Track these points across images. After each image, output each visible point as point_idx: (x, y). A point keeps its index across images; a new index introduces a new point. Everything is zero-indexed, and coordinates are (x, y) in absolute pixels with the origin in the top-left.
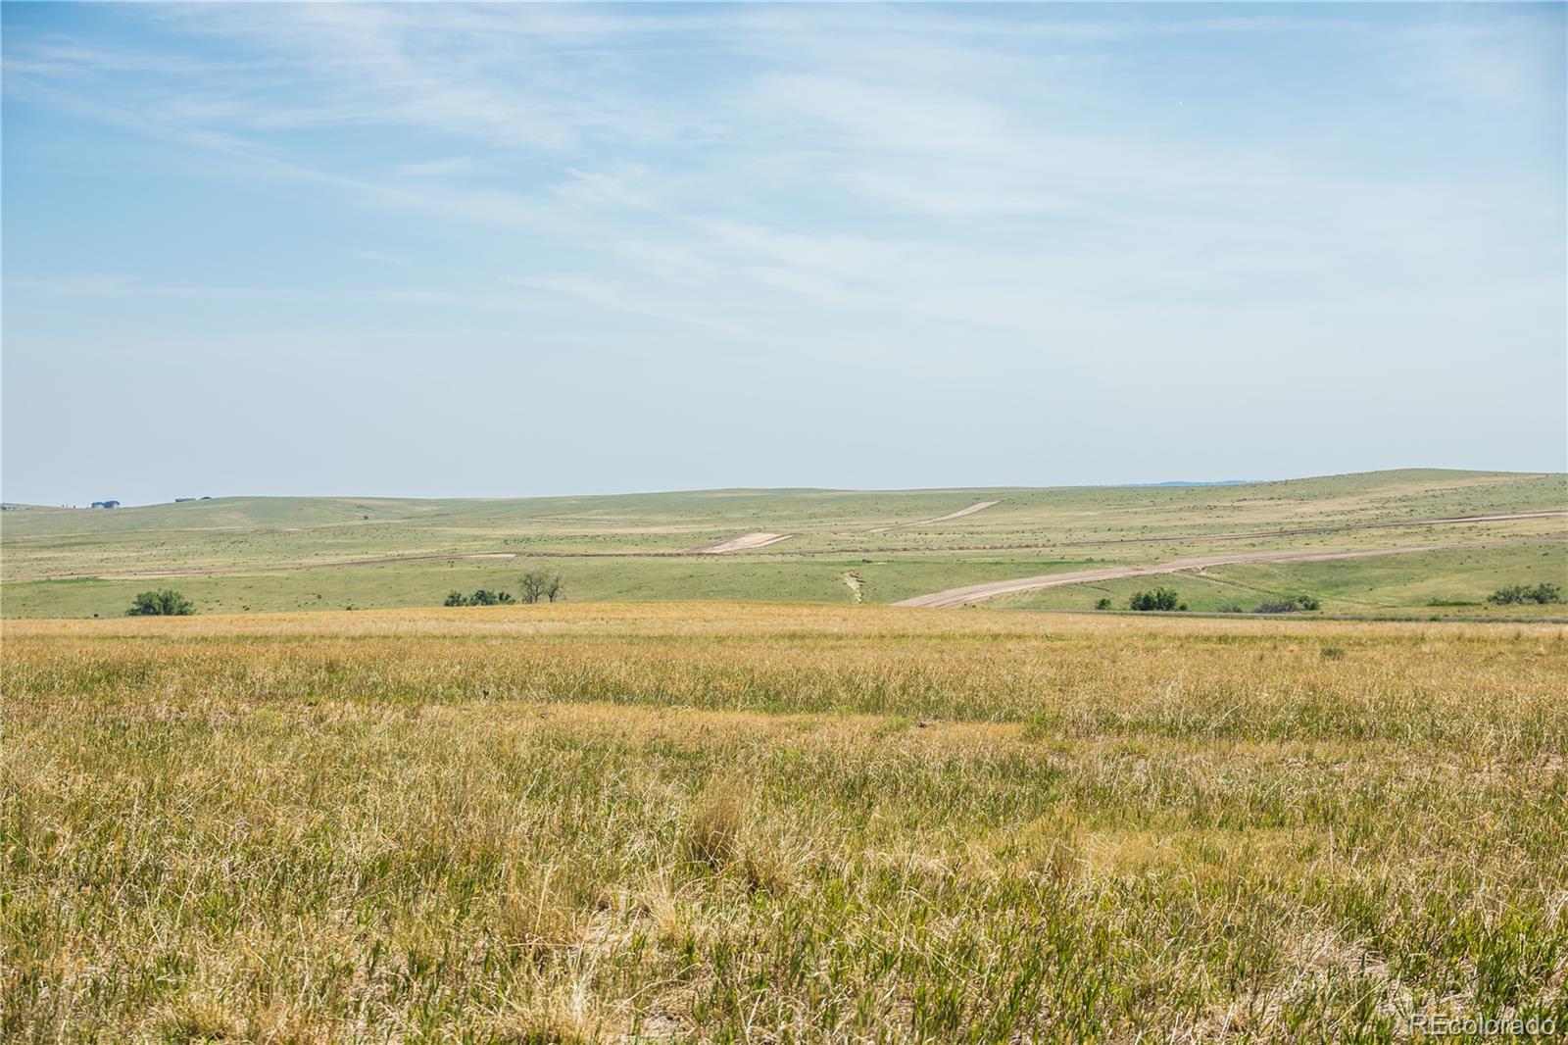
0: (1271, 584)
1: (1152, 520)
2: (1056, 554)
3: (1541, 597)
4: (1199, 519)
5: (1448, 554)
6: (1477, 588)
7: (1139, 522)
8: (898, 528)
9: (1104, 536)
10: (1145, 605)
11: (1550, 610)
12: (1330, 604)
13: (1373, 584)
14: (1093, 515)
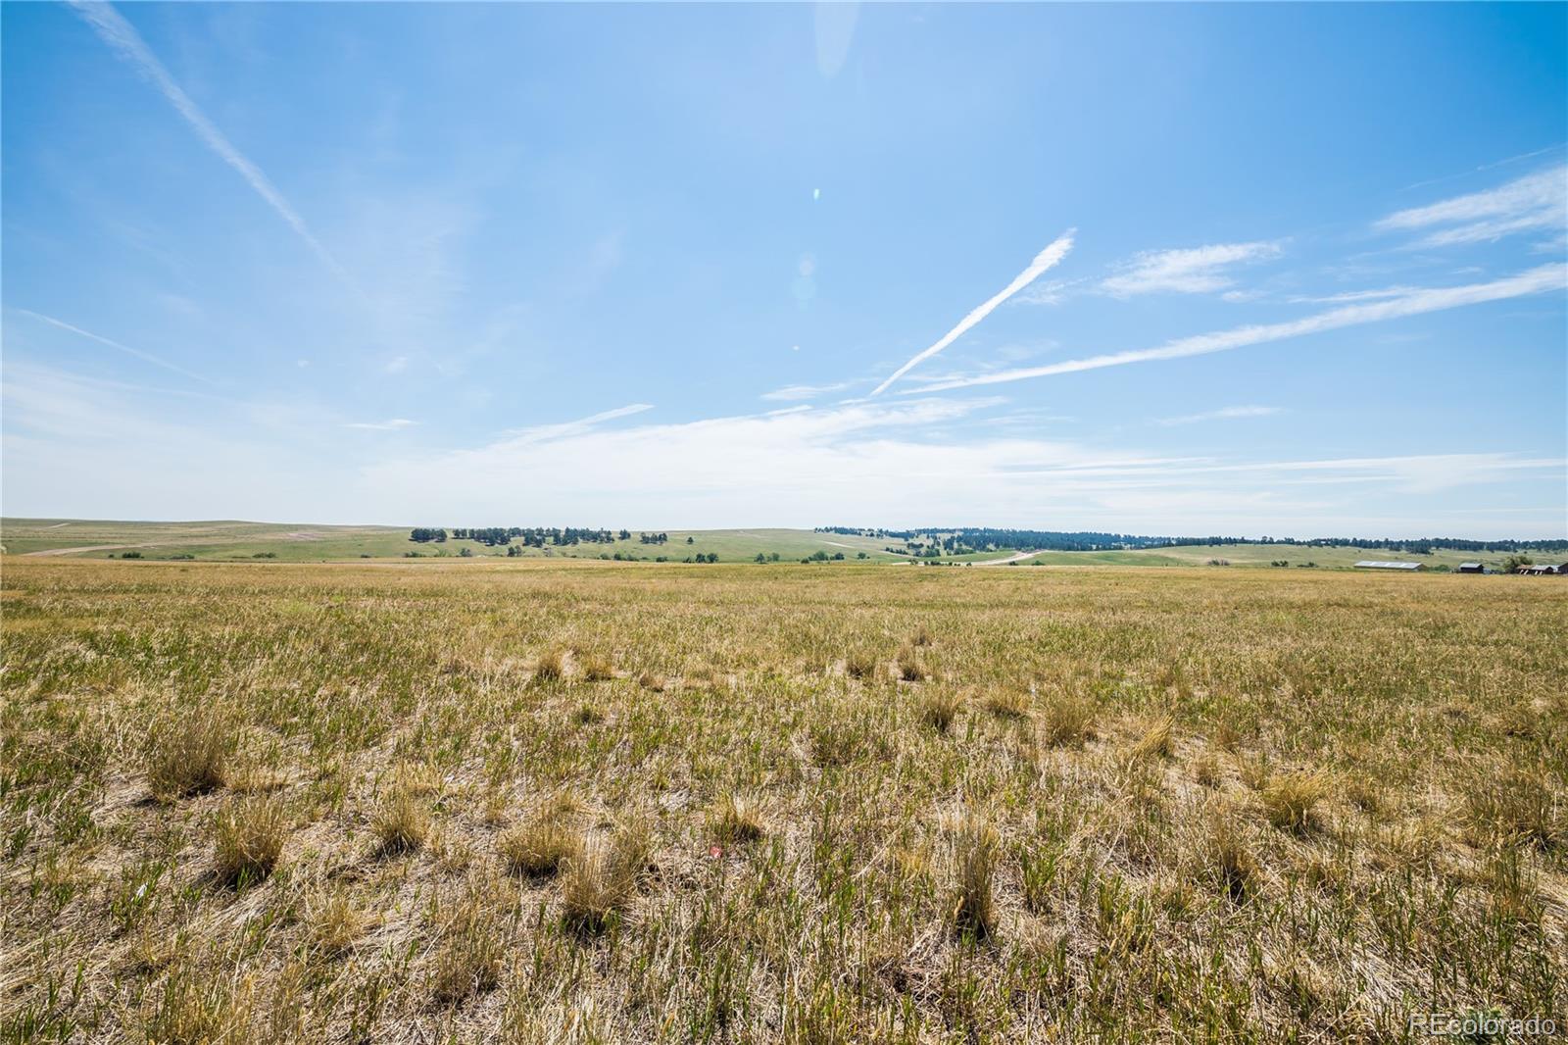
0: (178, 551)
1: (135, 531)
2: (94, 541)
3: (270, 556)
4: (152, 532)
5: (240, 544)
6: (250, 554)
7: (128, 532)
8: (27, 531)
9: (114, 535)
10: (127, 556)
11: (272, 559)
12: (197, 557)
13: (215, 551)
14: (111, 529)
